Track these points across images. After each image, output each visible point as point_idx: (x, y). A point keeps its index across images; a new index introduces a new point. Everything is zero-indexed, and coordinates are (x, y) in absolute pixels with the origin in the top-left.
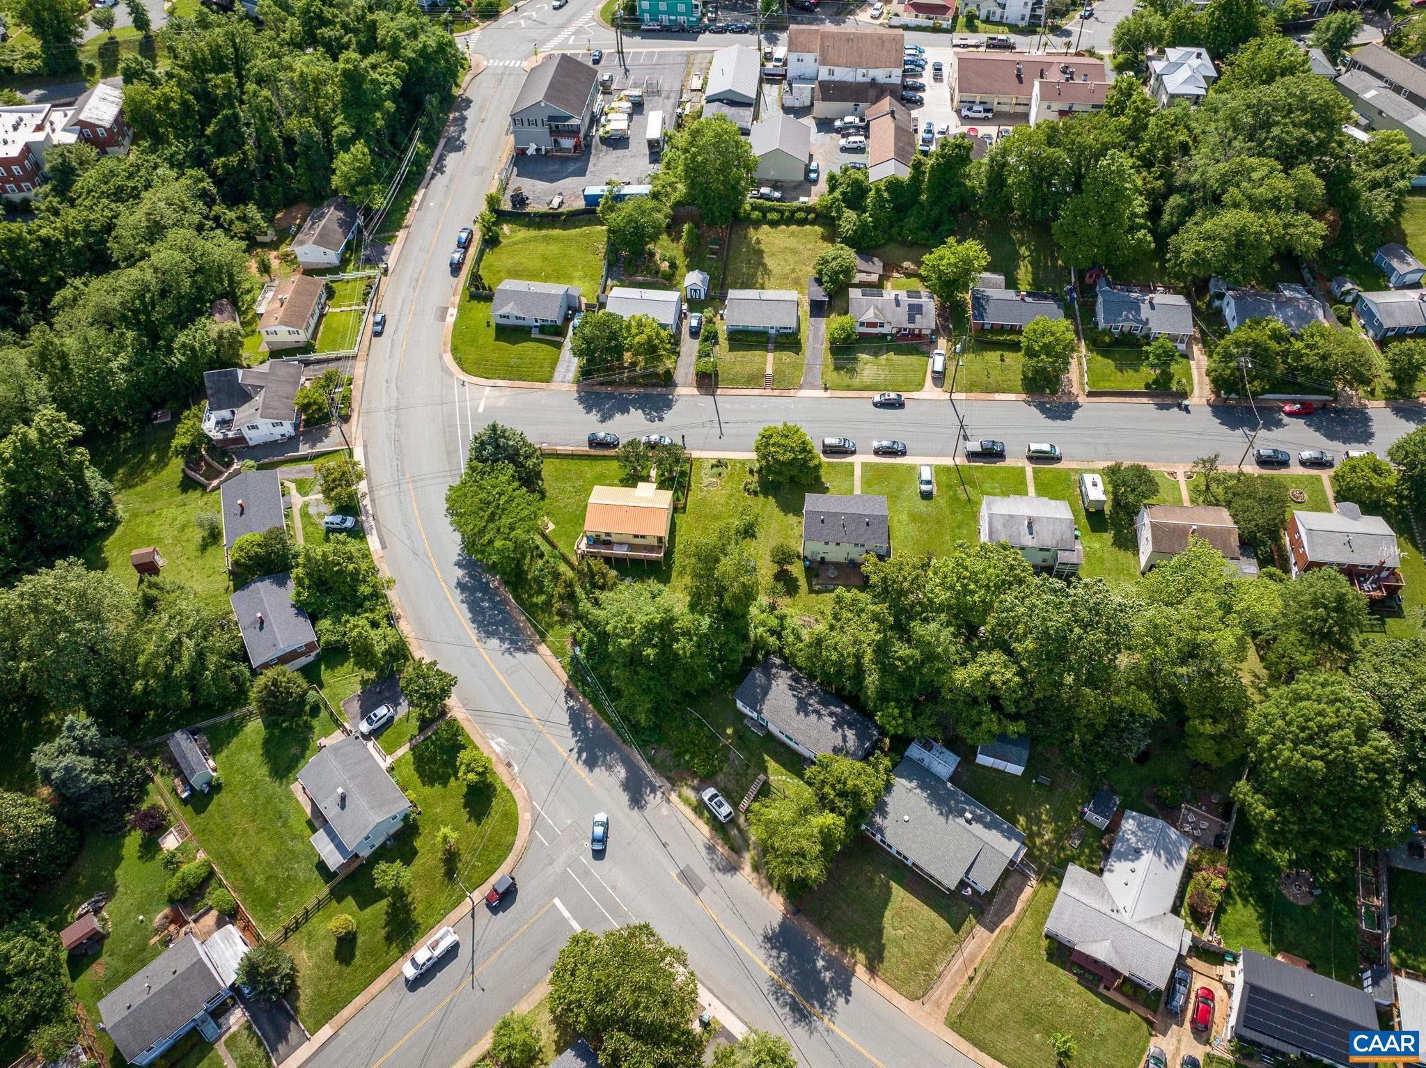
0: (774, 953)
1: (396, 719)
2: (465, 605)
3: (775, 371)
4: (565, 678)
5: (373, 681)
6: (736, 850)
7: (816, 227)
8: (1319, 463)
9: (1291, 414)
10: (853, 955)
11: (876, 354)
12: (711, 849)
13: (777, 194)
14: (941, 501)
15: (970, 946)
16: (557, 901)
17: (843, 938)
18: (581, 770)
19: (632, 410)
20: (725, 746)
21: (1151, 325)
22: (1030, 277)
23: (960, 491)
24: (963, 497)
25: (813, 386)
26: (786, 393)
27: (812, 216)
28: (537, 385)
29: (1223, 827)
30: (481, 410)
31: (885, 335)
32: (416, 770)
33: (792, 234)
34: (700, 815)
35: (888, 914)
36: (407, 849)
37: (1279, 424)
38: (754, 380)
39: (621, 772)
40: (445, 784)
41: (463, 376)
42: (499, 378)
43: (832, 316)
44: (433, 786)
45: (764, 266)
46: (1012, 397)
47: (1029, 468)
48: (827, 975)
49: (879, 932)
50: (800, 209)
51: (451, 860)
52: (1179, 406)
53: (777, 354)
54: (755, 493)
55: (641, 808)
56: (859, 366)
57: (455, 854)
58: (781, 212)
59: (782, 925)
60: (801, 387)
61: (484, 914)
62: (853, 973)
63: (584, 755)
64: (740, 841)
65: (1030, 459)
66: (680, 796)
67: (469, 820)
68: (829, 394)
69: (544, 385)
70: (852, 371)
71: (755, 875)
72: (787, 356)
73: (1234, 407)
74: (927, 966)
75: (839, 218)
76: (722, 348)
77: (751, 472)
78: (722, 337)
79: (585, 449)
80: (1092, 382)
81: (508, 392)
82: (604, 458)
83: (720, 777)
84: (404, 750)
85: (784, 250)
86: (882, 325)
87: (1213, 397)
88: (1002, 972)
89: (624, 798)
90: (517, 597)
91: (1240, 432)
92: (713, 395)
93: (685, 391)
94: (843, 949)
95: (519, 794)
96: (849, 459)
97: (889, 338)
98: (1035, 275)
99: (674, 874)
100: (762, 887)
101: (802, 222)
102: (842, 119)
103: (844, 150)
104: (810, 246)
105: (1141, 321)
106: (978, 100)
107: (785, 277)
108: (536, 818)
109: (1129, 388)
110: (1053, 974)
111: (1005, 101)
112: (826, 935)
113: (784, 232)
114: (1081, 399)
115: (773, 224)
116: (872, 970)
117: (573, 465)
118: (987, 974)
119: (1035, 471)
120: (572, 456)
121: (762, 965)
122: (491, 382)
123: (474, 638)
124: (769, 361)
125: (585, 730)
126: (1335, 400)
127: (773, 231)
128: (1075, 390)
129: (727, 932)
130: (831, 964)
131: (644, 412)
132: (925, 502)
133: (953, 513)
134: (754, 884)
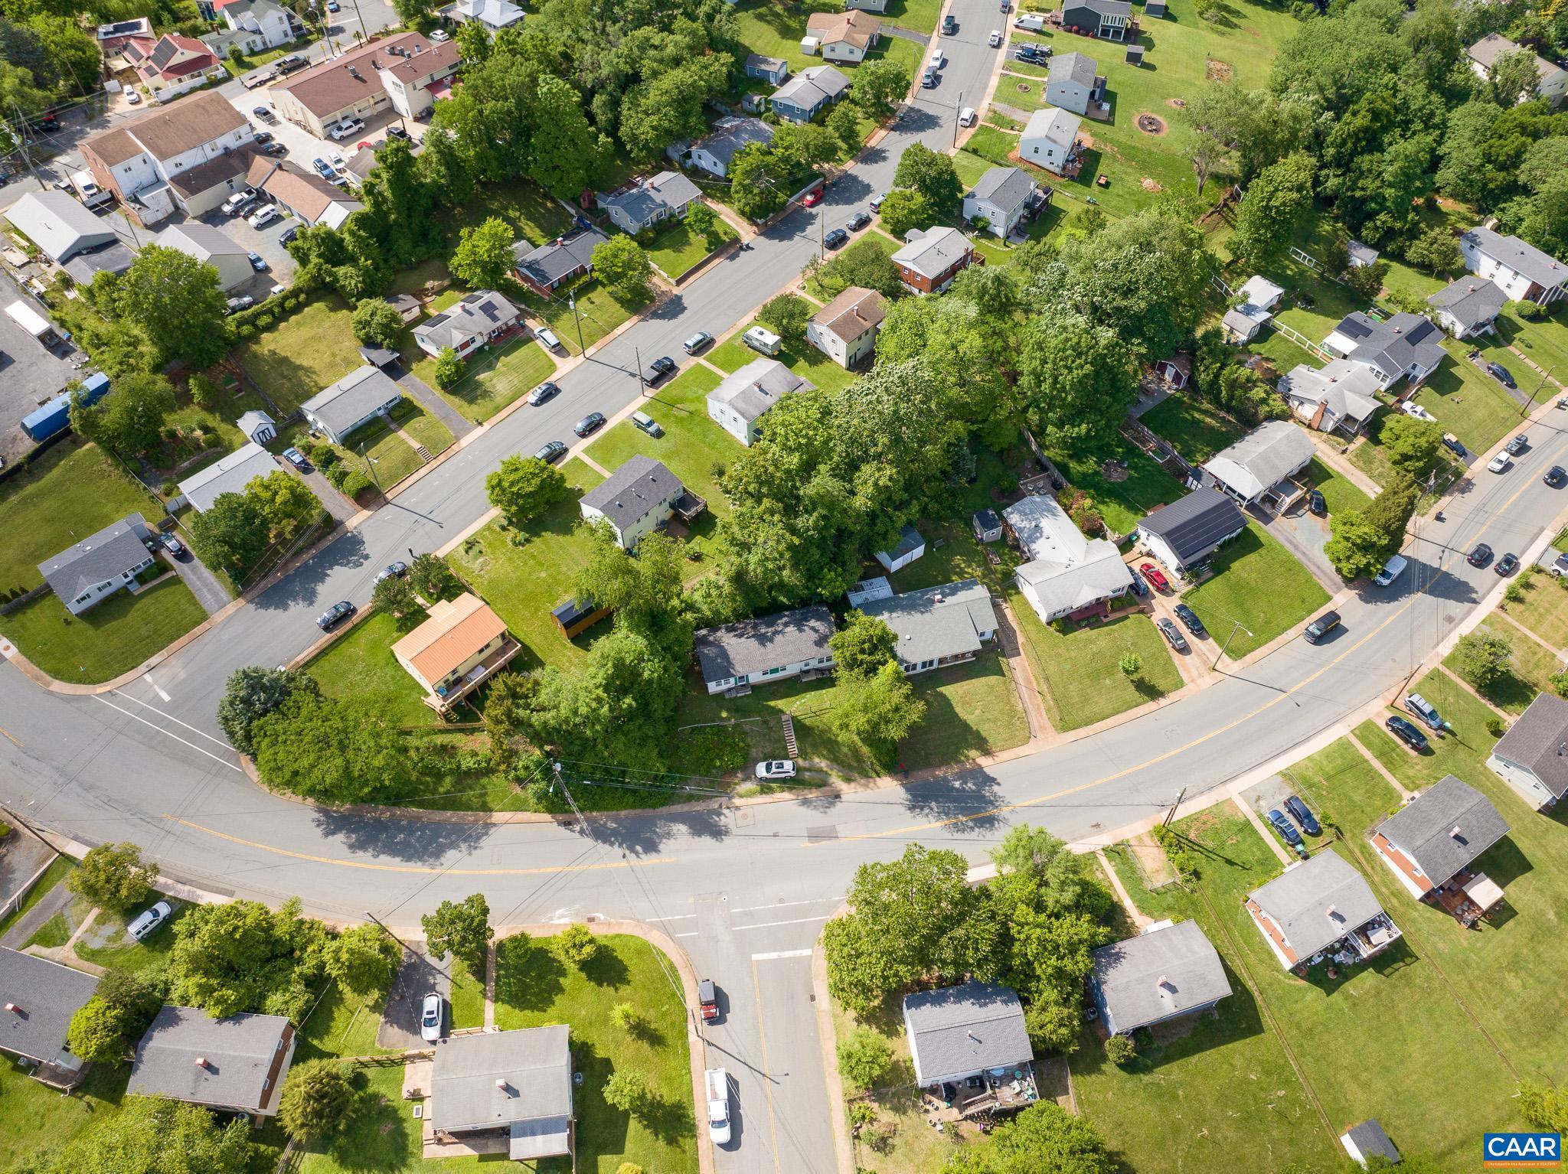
0: (926, 811)
1: (448, 998)
2: (383, 857)
3: (421, 442)
4: (547, 817)
5: (383, 997)
6: (822, 784)
7: (316, 305)
8: (863, 223)
9: (813, 204)
10: (967, 757)
11: (491, 367)
12: (806, 802)
13: (247, 299)
14: (671, 429)
15: (1019, 675)
16: (756, 957)
17: (951, 756)
18: (650, 860)
19: (329, 572)
20: (735, 726)
21: (670, 204)
22: (537, 230)
23: (675, 412)
24: (683, 414)
25: (468, 431)
26: (450, 452)
27: (302, 297)
28: (197, 630)
29: (1049, 477)
30: (167, 698)
31: (480, 349)
32: (522, 1009)
33: (298, 324)
34: (771, 791)
35: (958, 710)
36: (597, 1067)
37: (812, 218)
38: (410, 464)
39: (681, 828)
40: (561, 990)
41: (101, 689)
42: (147, 658)
43: (414, 366)
44: (553, 1003)
45: (300, 367)
46: (627, 324)
47: (701, 360)
48: (970, 785)
49: (966, 726)
50: (285, 298)
51: (641, 1031)
52: (741, 248)
53: (406, 427)
54: (527, 541)
55: (726, 833)
56: (488, 385)
57: (639, 1024)
58: (270, 311)
59: (908, 790)
60: (458, 439)
61: (716, 1032)
62: (980, 767)
63: (639, 848)
64: (817, 776)
65: (694, 354)
66: (741, 796)
67: (617, 989)
68: (487, 426)
69: (205, 625)
70: (486, 394)
71: (853, 785)
72: (416, 423)
73: (774, 226)
74: (1012, 713)
75: (337, 281)
76: (350, 460)
77: (504, 528)
78: (339, 451)
79: (328, 637)
80: (672, 274)
81: (173, 661)
82: (356, 628)
83: (754, 752)
84: (490, 1009)
85: (306, 343)
86: (473, 340)
87: (755, 228)
88: (1052, 669)
89: (707, 841)
90: (421, 804)
91: (797, 238)
92: (388, 502)
93: (356, 520)
94: (958, 762)
95: (627, 928)
96: (569, 457)
97: (486, 348)
98: (539, 226)
99: (806, 844)
100: (866, 786)
101: (297, 309)
102: (228, 202)
103: (260, 227)
104: (327, 324)
105: (660, 206)
106: (339, 118)
107: (332, 365)
108: (665, 928)
109: (699, 260)
110: (1075, 640)
111: (365, 106)
112: (939, 767)
113: (288, 329)
114: (676, 291)
115: (270, 328)
116: (987, 752)
117: (333, 658)
118: (1047, 679)
119: (708, 359)
120: (323, 653)
121: (928, 826)
122: (142, 668)
123: (426, 870)
124: (406, 437)
125: (615, 833)
126: (826, 179)
127: (276, 334)
128: (664, 288)
129: (884, 834)
130: (963, 776)
131: (341, 565)
132: (662, 440)
133: (690, 430)
134: (860, 790)
